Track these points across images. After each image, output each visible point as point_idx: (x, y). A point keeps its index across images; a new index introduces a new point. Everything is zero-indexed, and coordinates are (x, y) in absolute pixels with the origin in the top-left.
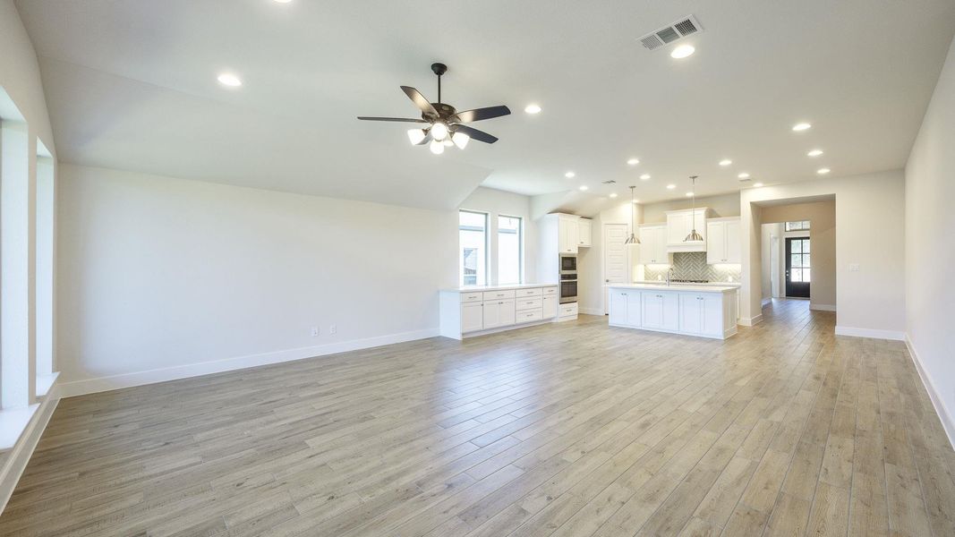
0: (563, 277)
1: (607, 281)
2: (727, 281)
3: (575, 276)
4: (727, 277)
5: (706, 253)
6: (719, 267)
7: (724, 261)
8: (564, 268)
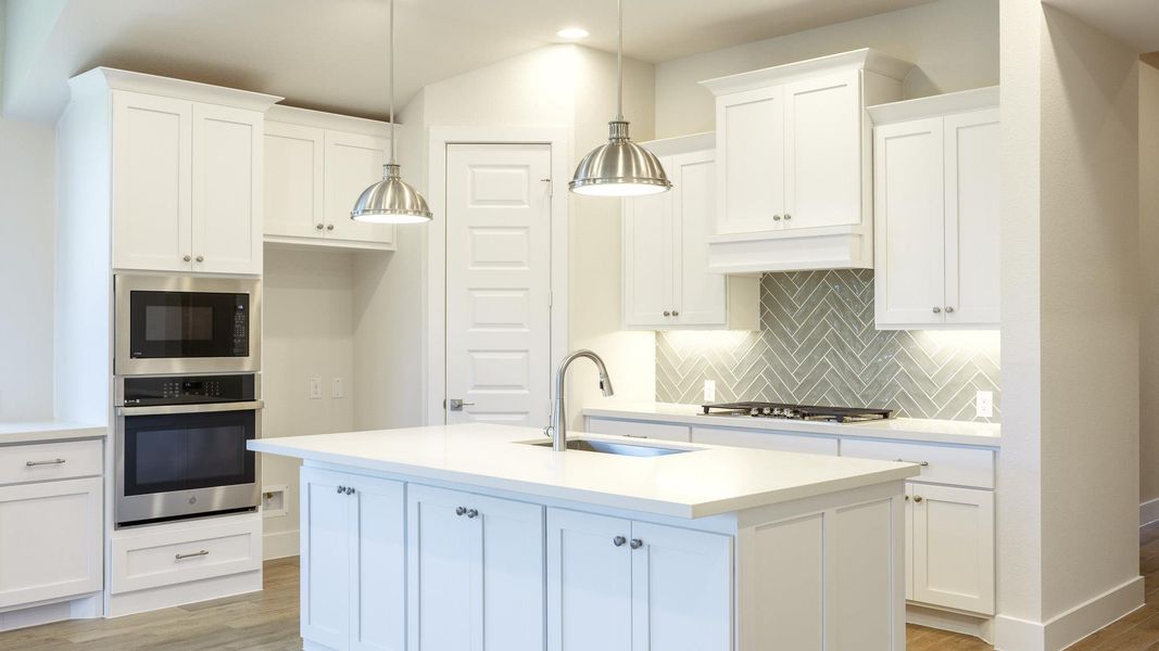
0: (136, 390)
1: (458, 406)
2: (970, 414)
3: (242, 387)
4: (969, 392)
5: (869, 274)
6: (941, 346)
7: (945, 313)
8: (141, 346)
